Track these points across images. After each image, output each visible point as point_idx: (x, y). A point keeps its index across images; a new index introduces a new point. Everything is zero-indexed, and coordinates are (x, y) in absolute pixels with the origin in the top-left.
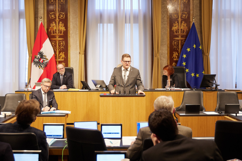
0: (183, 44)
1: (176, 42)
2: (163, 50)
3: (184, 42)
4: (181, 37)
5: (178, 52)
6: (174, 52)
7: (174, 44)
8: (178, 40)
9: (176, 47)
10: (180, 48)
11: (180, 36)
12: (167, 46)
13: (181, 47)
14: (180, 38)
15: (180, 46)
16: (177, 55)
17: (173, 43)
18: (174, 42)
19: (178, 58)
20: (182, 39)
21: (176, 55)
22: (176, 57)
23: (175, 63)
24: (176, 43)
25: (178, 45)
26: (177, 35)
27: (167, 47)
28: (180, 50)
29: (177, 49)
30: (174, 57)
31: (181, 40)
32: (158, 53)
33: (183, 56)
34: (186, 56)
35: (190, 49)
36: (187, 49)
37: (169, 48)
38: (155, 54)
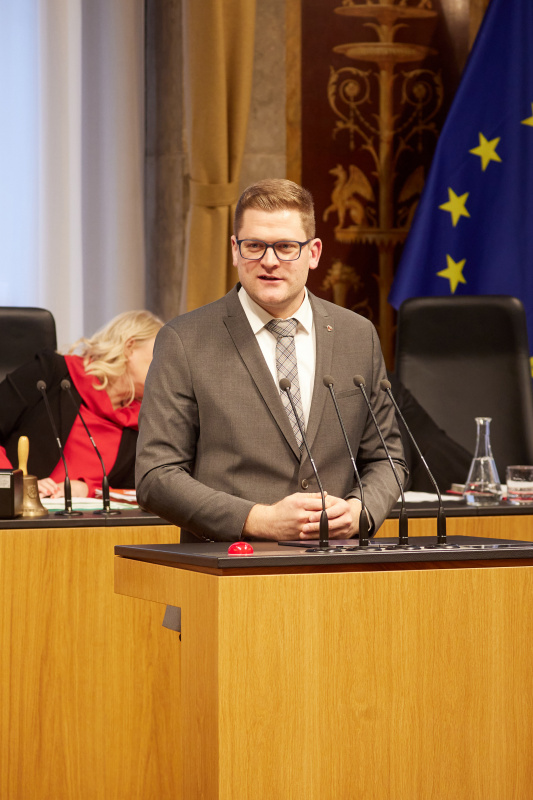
0: (412, 96)
1: (356, 78)
2: (255, 151)
3: (417, 79)
4: (399, 38)
5: (367, 165)
6: (339, 171)
7: (338, 102)
8: (372, 66)
9: (352, 126)
10: (386, 134)
11: (385, 31)
12: (282, 111)
13: (396, 125)
14: (383, 48)
15: (385, 117)
16: (366, 192)
17: (331, 90)
18: (338, 83)
19: (371, 221)
20: (405, 51)
21: (357, 196)
22: (357, 213)
23: (347, 262)
24: (352, 89)
25: (370, 110)
26: (362, 20)
27: (284, 120)
28: (385, 149)
29: (359, 141)
30: (334, 215)
31: (400, 67)
32: (230, 179)
33: (445, 207)
34: (468, 205)
35: (498, 150)
36: (477, 144)
37: (299, 134)
38: (205, 182)
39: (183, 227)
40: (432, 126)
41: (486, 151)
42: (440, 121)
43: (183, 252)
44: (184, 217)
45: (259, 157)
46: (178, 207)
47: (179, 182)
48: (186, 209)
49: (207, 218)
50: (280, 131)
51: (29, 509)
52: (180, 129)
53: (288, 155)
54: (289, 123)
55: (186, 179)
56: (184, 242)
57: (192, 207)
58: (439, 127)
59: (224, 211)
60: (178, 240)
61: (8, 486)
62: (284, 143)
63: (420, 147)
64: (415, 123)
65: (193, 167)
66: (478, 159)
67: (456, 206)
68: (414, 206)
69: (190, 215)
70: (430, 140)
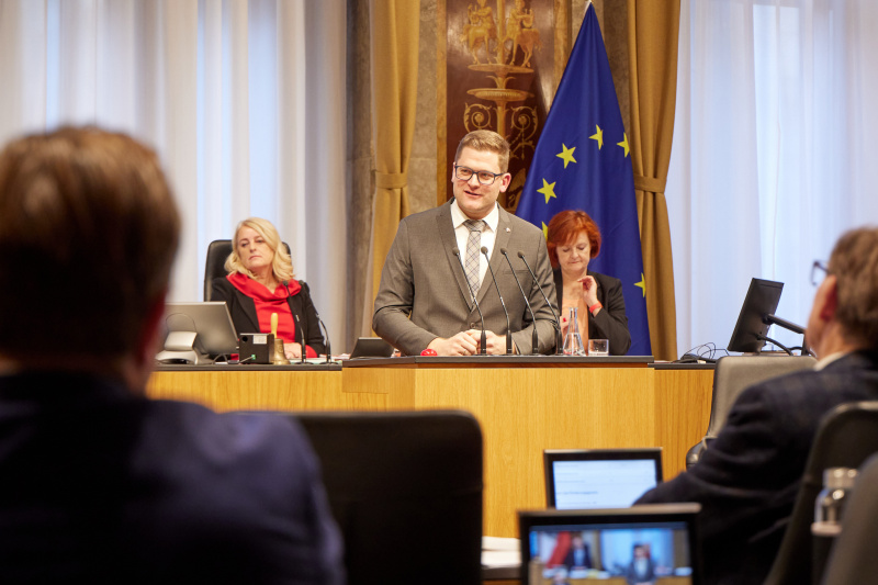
2: (417, 156)
17: (466, 118)
27: (436, 136)
32: (402, 171)
33: (540, 191)
34: (555, 190)
35: (574, 155)
36: (561, 151)
37: (445, 146)
38: (386, 173)
39: (371, 204)
40: (531, 143)
41: (567, 155)
42: (535, 140)
43: (370, 220)
44: (371, 197)
45: (419, 159)
46: (367, 192)
47: (368, 175)
48: (372, 192)
49: (387, 196)
50: (434, 143)
51: (278, 359)
52: (369, 140)
53: (438, 160)
54: (439, 139)
55: (373, 173)
56: (371, 214)
57: (377, 189)
58: (535, 144)
59: (398, 191)
60: (367, 212)
61: (265, 342)
62: (436, 151)
63: (523, 156)
64: (520, 140)
65: (377, 163)
66: (562, 160)
67: (548, 190)
68: (520, 194)
69: (375, 196)
70: (530, 152)
